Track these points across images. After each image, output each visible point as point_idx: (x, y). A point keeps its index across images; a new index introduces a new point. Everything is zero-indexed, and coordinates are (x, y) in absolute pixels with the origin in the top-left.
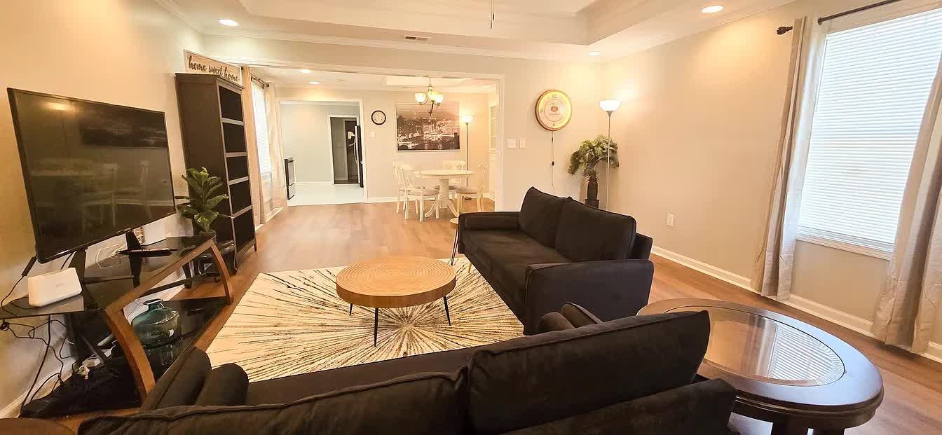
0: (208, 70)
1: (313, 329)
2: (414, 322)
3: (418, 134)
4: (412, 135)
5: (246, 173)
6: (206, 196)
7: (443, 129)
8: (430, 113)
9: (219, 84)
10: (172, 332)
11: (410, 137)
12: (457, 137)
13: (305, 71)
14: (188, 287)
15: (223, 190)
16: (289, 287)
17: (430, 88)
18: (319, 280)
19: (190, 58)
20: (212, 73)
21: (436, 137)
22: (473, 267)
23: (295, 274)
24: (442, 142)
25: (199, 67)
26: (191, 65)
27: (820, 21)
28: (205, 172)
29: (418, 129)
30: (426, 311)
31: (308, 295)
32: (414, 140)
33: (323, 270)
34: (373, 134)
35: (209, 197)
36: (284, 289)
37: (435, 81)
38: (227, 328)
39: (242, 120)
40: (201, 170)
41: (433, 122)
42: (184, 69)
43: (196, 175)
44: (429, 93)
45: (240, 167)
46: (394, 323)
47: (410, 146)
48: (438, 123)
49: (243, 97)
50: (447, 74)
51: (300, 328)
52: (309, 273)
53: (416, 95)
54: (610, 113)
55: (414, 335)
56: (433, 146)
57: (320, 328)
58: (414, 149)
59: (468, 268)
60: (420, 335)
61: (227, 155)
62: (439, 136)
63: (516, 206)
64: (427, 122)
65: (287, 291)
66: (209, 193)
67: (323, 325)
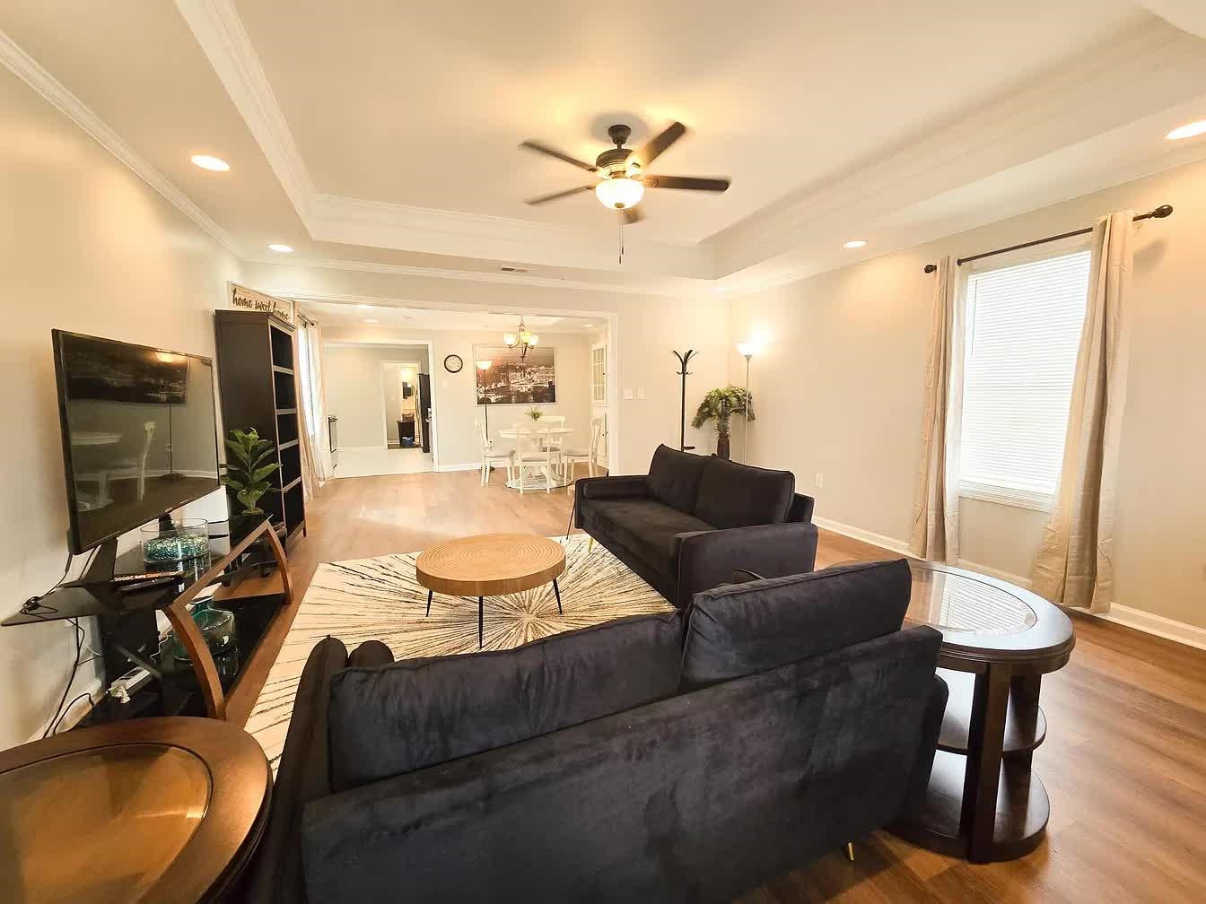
0: (254, 306)
1: (409, 627)
2: (535, 612)
3: (502, 384)
4: (496, 385)
5: (295, 436)
6: (254, 465)
7: (535, 378)
8: (523, 357)
9: (271, 323)
10: (226, 639)
11: (493, 387)
12: (552, 387)
13: (363, 308)
14: (226, 584)
15: (273, 458)
16: (363, 578)
17: (523, 328)
18: (400, 567)
19: (235, 292)
20: (258, 310)
21: (526, 387)
22: (596, 543)
23: (369, 562)
24: (532, 393)
25: (244, 302)
26: (235, 299)
27: (960, 262)
28: (254, 435)
29: (503, 377)
30: (547, 599)
31: (390, 587)
32: (497, 391)
33: (404, 557)
34: (445, 384)
35: (257, 467)
36: (358, 580)
37: (528, 320)
38: (295, 632)
39: (292, 368)
40: (248, 432)
41: (522, 368)
42: (228, 305)
43: (243, 438)
44: (521, 333)
45: (290, 427)
46: (510, 614)
47: (493, 400)
48: (528, 370)
49: (293, 338)
50: (541, 311)
51: (394, 627)
52: (385, 560)
53: (505, 336)
54: (748, 358)
55: (540, 627)
56: (522, 398)
57: (418, 626)
58: (498, 402)
59: (588, 547)
60: (546, 627)
61: (278, 412)
62: (529, 386)
63: (642, 468)
64: (514, 369)
65: (362, 582)
66: (257, 462)
67: (421, 622)
